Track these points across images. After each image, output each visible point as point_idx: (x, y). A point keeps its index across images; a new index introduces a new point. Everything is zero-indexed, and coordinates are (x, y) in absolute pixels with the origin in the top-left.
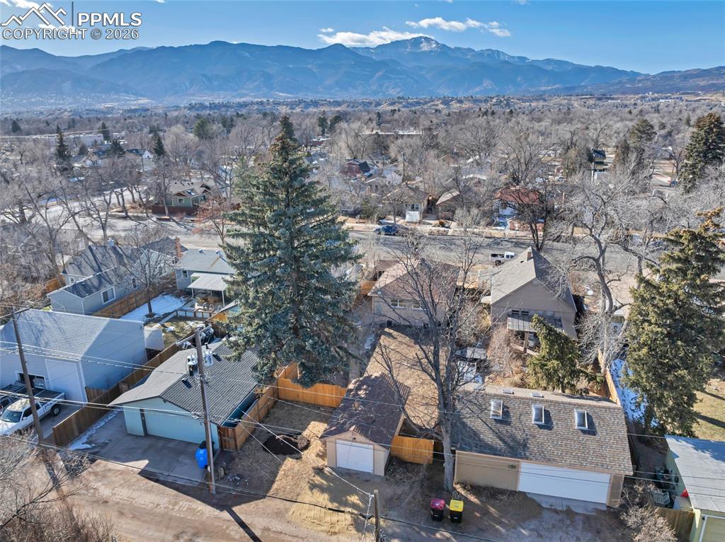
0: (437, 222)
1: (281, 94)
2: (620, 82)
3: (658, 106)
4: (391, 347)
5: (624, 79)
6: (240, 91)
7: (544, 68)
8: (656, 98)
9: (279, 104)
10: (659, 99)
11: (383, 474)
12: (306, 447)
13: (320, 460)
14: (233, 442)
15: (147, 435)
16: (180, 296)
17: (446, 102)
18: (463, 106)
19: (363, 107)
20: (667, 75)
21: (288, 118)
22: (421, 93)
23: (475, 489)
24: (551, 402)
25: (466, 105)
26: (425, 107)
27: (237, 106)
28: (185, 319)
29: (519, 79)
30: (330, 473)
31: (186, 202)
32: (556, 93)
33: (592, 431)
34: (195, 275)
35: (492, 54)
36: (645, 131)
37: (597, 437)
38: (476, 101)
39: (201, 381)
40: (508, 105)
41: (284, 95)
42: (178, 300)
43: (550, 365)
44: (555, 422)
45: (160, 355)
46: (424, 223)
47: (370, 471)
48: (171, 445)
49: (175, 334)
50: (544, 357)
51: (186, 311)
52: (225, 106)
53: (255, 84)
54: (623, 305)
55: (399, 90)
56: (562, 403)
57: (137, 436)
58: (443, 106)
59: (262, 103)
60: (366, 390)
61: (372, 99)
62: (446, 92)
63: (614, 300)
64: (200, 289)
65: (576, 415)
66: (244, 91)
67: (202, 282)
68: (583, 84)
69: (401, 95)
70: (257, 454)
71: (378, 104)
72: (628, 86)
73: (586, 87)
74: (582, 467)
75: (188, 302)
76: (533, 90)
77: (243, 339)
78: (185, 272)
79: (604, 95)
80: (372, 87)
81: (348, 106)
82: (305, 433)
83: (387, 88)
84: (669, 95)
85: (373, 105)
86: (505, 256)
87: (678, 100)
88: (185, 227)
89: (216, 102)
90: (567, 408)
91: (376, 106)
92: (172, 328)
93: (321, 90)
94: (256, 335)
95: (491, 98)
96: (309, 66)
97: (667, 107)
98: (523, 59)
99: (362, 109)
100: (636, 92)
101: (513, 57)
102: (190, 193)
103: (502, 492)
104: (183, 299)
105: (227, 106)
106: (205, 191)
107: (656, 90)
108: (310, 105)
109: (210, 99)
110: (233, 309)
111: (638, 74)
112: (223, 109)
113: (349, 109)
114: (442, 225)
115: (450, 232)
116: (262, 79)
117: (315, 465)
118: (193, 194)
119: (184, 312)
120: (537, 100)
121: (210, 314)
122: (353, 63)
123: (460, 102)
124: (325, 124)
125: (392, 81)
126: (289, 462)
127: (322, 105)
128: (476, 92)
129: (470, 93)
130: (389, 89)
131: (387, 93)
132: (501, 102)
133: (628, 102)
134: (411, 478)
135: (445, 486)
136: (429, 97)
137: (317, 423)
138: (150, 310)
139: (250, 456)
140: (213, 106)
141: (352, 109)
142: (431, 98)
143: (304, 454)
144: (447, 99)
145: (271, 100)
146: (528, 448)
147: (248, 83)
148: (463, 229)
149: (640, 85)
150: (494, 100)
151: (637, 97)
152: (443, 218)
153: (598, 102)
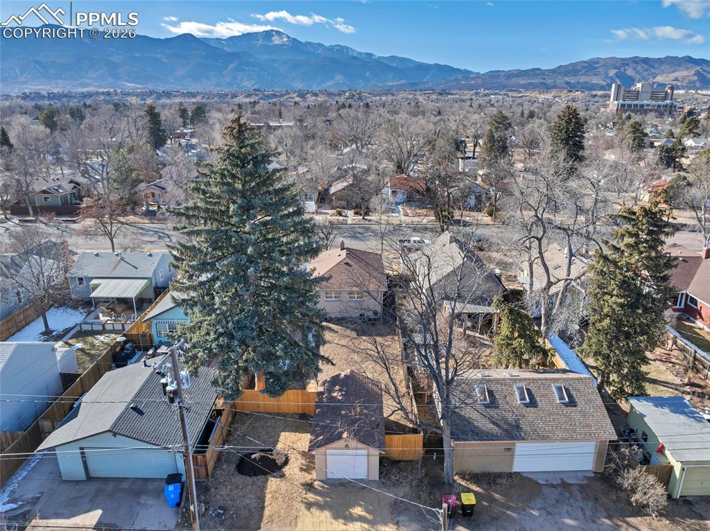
0: (334, 211)
1: (129, 84)
2: (456, 79)
3: (490, 101)
4: (335, 342)
5: (460, 76)
6: (81, 81)
7: (390, 64)
8: (487, 94)
9: (128, 94)
10: (490, 95)
11: (378, 479)
12: (286, 462)
13: (306, 474)
14: (204, 470)
15: (89, 478)
16: (77, 308)
17: (302, 95)
18: (319, 99)
19: (219, 98)
20: (494, 74)
21: (154, 108)
22: (276, 85)
23: (475, 478)
24: (529, 379)
25: (321, 99)
26: (282, 99)
27: (80, 97)
28: (93, 333)
29: (367, 74)
30: (320, 486)
31: (53, 200)
32: (401, 88)
33: (572, 403)
34: (94, 282)
35: (342, 49)
36: (503, 122)
37: (579, 408)
38: (330, 94)
39: (180, 408)
40: (360, 98)
41: (133, 85)
42: (77, 313)
43: (515, 343)
44: (538, 399)
45: (81, 379)
46: (321, 213)
47: (363, 476)
48: (125, 485)
49: (85, 352)
50: (507, 337)
51: (92, 324)
52: (66, 96)
53: (99, 73)
54: (559, 281)
55: (253, 82)
56: (539, 379)
57: (77, 482)
58: (299, 99)
59: (108, 94)
60: (340, 390)
61: (227, 91)
62: (299, 85)
63: (551, 277)
64: (101, 298)
65: (554, 390)
66: (88, 81)
67: (106, 290)
68: (424, 80)
69: (256, 87)
70: (233, 480)
71: (234, 96)
72: (463, 82)
73: (427, 83)
74: (573, 439)
75: (89, 313)
76: (381, 85)
77: (204, 351)
78: (81, 279)
79: (444, 90)
80: (226, 79)
81: (203, 97)
82: (279, 446)
83: (242, 80)
84: (497, 91)
85: (229, 97)
86: (412, 242)
87: (505, 97)
88: (58, 229)
89: (56, 91)
90: (545, 384)
91: (232, 98)
92: (80, 345)
93: (172, 81)
94: (218, 345)
95: (344, 91)
96: (158, 56)
97: (497, 101)
98: (370, 55)
99: (218, 101)
100: (470, 88)
101: (361, 53)
102: (57, 190)
103: (500, 475)
104: (82, 311)
105: (69, 96)
106: (75, 187)
107: (486, 87)
108: (162, 96)
109: (47, 88)
110: (158, 317)
111: (470, 72)
112: (65, 100)
113: (205, 101)
114: (340, 214)
115: (349, 221)
116: (106, 68)
117: (303, 481)
118: (61, 191)
119: (90, 326)
120: (386, 94)
121: (123, 324)
122: (204, 54)
123: (315, 95)
124: (186, 115)
125: (246, 73)
126: (273, 483)
127: (175, 96)
128: (329, 85)
129: (324, 86)
130: (244, 81)
131: (242, 85)
132: (354, 95)
133: (465, 97)
134: (407, 477)
135: (446, 480)
136: (285, 90)
137: (287, 434)
138: (47, 326)
139: (226, 483)
140: (51, 95)
141: (208, 101)
142: (287, 91)
143: (286, 470)
144: (303, 92)
145: (119, 91)
146: (521, 428)
147: (90, 72)
148: (361, 217)
149: (473, 82)
150: (347, 94)
151: (472, 93)
152: (339, 208)
153: (439, 97)
